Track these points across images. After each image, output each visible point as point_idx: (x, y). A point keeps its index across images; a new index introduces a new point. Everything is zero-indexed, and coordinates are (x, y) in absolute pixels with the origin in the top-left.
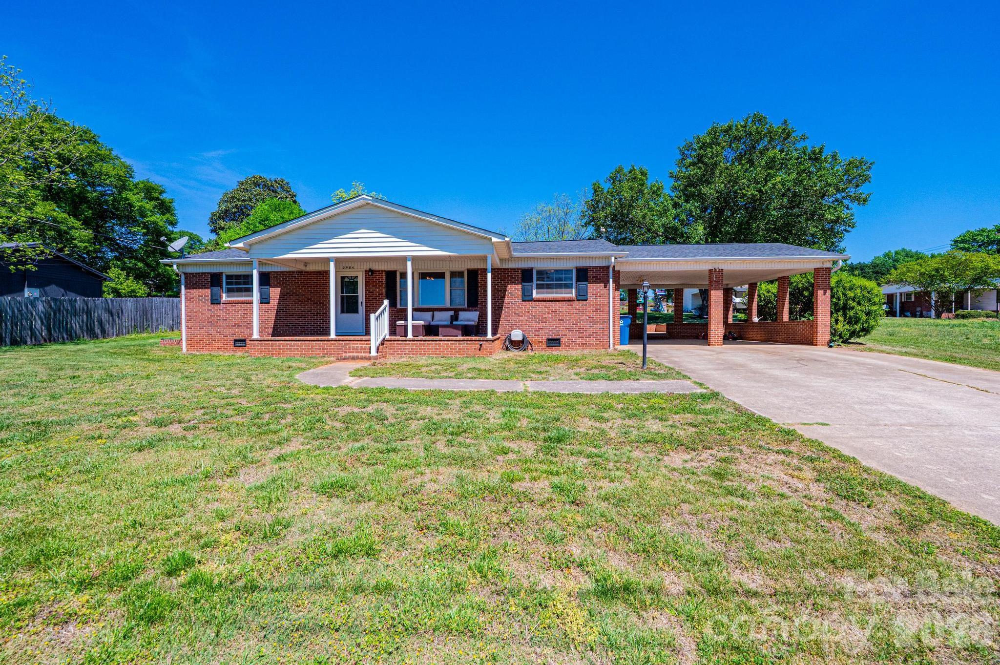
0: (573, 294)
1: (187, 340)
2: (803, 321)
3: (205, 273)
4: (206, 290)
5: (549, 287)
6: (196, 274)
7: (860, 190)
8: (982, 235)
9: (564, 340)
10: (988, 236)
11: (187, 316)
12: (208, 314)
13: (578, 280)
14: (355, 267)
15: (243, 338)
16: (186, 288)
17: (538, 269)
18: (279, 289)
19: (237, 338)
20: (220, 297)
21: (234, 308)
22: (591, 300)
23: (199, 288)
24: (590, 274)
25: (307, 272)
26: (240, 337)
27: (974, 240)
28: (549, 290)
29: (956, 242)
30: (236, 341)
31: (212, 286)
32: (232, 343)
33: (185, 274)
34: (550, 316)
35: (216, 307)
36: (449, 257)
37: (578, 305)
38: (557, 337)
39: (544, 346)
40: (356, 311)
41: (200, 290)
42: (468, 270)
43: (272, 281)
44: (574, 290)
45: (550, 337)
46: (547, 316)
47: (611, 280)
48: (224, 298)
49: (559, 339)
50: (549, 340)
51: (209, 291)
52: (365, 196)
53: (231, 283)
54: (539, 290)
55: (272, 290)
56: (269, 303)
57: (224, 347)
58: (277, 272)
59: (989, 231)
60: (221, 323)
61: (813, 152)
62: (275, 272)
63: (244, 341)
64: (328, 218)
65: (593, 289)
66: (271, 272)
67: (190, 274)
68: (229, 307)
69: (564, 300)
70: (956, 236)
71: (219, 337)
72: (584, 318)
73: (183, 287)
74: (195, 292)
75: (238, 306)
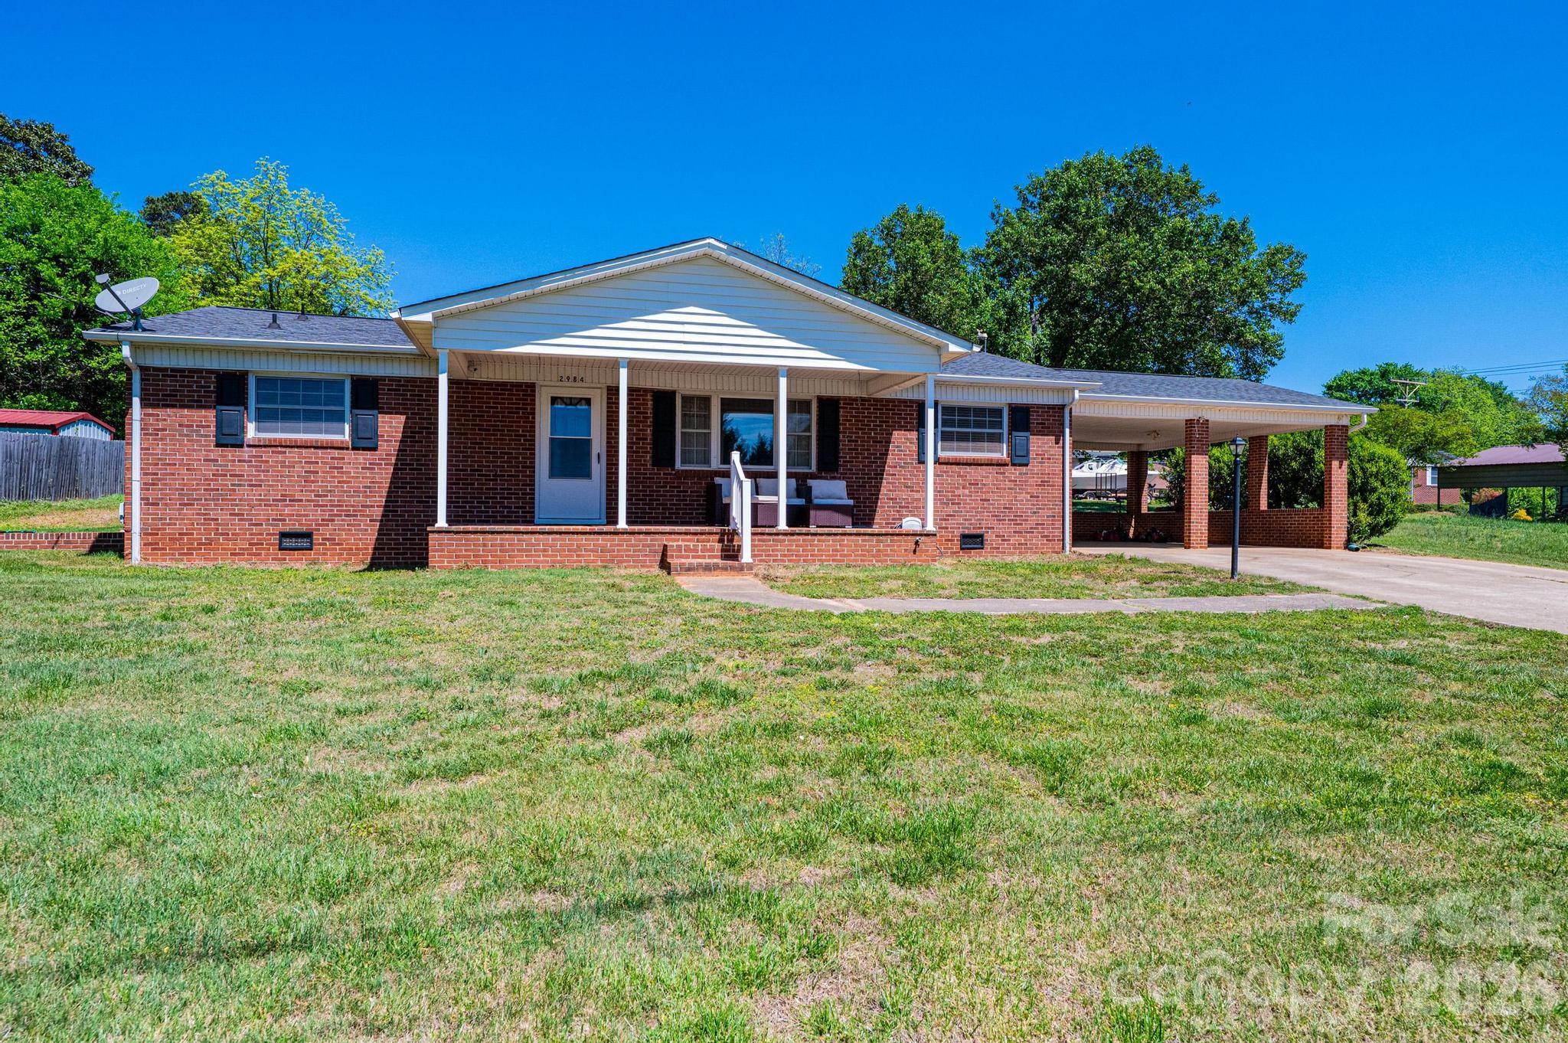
0: (1002, 453)
1: (144, 533)
2: (1299, 510)
3: (200, 371)
4: (203, 412)
5: (963, 438)
6: (173, 370)
7: (1290, 298)
8: (1363, 380)
9: (990, 537)
10: (1370, 382)
11: (144, 472)
12: (209, 470)
13: (1014, 427)
14: (588, 379)
15: (304, 529)
16: (145, 404)
17: (947, 404)
18: (403, 418)
19: (287, 529)
20: (243, 429)
21: (280, 457)
22: (1034, 466)
23: (183, 407)
24: (1033, 417)
25: (474, 383)
26: (297, 528)
27: (1354, 387)
28: (963, 444)
29: (1329, 388)
30: (284, 535)
31: (221, 402)
32: (275, 540)
33: (143, 369)
34: (967, 492)
35: (230, 453)
36: (859, 373)
37: (1012, 472)
38: (979, 532)
39: (956, 547)
40: (586, 474)
41: (186, 412)
42: (820, 399)
43: (383, 399)
44: (1005, 446)
45: (967, 531)
46: (961, 491)
47: (1067, 431)
48: (251, 431)
49: (981, 536)
50: (964, 537)
51: (211, 414)
52: (712, 241)
53: (271, 399)
54: (946, 444)
55: (382, 419)
56: (375, 449)
57: (254, 550)
58: (398, 379)
59: (1372, 374)
60: (244, 492)
61: (1231, 227)
62: (391, 379)
63: (308, 535)
64: (621, 276)
65: (1039, 445)
66: (383, 378)
67: (156, 369)
68: (267, 454)
69: (990, 464)
70: (1329, 378)
71: (236, 526)
72: (1024, 496)
73: (136, 401)
74: (170, 417)
75: (293, 455)
